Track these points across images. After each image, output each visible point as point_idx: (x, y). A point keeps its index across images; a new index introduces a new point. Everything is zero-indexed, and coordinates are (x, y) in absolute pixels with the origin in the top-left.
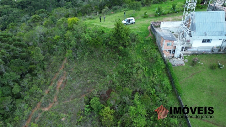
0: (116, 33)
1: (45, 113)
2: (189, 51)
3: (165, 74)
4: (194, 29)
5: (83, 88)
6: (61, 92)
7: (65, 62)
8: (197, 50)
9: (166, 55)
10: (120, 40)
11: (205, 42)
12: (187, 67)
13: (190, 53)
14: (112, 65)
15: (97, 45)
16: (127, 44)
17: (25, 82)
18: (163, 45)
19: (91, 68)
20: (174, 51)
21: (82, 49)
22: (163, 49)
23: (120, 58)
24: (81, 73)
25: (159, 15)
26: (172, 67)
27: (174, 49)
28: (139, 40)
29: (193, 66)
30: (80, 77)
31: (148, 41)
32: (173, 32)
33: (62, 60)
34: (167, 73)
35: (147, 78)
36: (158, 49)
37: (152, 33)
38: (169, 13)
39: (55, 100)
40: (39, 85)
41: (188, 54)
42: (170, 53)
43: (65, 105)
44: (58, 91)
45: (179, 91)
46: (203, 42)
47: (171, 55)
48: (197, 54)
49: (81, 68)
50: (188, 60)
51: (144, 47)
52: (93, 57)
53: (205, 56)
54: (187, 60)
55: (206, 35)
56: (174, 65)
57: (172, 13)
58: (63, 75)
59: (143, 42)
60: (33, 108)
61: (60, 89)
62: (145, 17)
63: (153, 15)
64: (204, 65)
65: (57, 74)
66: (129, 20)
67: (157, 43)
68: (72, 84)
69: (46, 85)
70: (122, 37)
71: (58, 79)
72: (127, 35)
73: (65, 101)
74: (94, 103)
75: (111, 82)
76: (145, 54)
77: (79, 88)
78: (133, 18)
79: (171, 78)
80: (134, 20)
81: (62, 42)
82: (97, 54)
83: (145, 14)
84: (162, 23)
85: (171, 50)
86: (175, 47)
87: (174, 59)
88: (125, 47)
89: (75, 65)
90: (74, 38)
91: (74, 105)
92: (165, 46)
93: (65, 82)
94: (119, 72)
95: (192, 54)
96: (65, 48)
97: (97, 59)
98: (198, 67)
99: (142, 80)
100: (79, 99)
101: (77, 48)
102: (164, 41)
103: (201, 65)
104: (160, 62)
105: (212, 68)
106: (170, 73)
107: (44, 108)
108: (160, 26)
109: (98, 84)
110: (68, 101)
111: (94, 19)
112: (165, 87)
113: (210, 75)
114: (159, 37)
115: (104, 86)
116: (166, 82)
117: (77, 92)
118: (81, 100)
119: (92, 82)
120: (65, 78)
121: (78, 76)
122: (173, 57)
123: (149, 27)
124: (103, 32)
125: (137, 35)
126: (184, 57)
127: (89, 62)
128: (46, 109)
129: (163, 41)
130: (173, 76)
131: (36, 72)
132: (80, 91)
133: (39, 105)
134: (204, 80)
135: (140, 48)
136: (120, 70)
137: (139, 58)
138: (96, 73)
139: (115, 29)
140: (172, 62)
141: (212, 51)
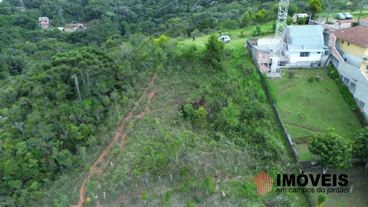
0: (210, 45)
1: (139, 118)
2: (287, 66)
3: (260, 86)
4: (291, 42)
5: (175, 98)
6: (153, 102)
7: (154, 77)
8: (295, 65)
9: (263, 69)
10: (214, 53)
11: (303, 56)
12: (283, 79)
13: (288, 67)
14: (205, 78)
15: (190, 56)
16: (221, 58)
17: (115, 94)
18: (258, 58)
19: (184, 81)
20: (270, 65)
21: (173, 65)
22: (259, 62)
23: (214, 71)
24: (173, 85)
25: (258, 35)
26: (268, 80)
27: (270, 62)
28: (234, 55)
29: (290, 79)
30: (172, 89)
31: (244, 56)
32: (272, 51)
33: (152, 76)
34: (262, 84)
35: (242, 89)
36: (254, 63)
37: (248, 49)
38: (268, 33)
39: (147, 108)
40: (130, 97)
41: (286, 68)
42: (267, 67)
43: (158, 112)
44: (149, 102)
45: (274, 98)
46: (301, 56)
47: (268, 69)
48: (295, 68)
49: (173, 82)
50: (286, 74)
51: (240, 61)
52: (185, 72)
53: (303, 70)
54: (284, 74)
55: (303, 48)
56: (270, 78)
57: (272, 33)
58: (154, 89)
59: (238, 57)
60: (125, 117)
61: (151, 100)
62: (242, 36)
63: (251, 35)
64: (302, 78)
65: (147, 88)
66: (224, 38)
67: (253, 57)
68: (165, 95)
69: (137, 98)
70: (216, 48)
71: (148, 92)
72: (222, 48)
73: (157, 109)
74: (187, 108)
75: (204, 91)
76: (239, 67)
77: (172, 98)
78: (228, 36)
79: (266, 89)
80: (229, 39)
81: (151, 58)
82: (188, 69)
83: (242, 33)
84: (259, 40)
85: (267, 64)
86: (271, 60)
87: (270, 73)
88: (219, 60)
89: (165, 79)
90: (165, 53)
91: (168, 112)
92: (261, 59)
93: (157, 94)
94: (212, 84)
95: (290, 69)
96: (155, 64)
97: (189, 73)
98: (295, 80)
99: (237, 90)
100: (172, 107)
101: (168, 64)
102: (260, 53)
103: (298, 78)
104: (256, 74)
105: (310, 81)
106: (265, 84)
107: (136, 115)
108: (257, 44)
109: (191, 94)
110: (161, 110)
111: (182, 40)
112: (259, 96)
113: (307, 87)
114: (254, 51)
115: (197, 95)
116: (262, 92)
117: (170, 101)
118: (175, 107)
119: (186, 93)
120: (157, 91)
121: (170, 88)
122: (270, 71)
123: (245, 45)
124: (195, 49)
125: (232, 51)
126: (282, 71)
127: (180, 76)
128: (139, 116)
129: (258, 54)
130: (268, 86)
131: (123, 87)
132: (172, 100)
133: (130, 114)
134: (300, 91)
135: (235, 62)
136: (214, 82)
137: (234, 70)
138: (189, 86)
139: (209, 41)
140: (268, 75)
141: (312, 66)
